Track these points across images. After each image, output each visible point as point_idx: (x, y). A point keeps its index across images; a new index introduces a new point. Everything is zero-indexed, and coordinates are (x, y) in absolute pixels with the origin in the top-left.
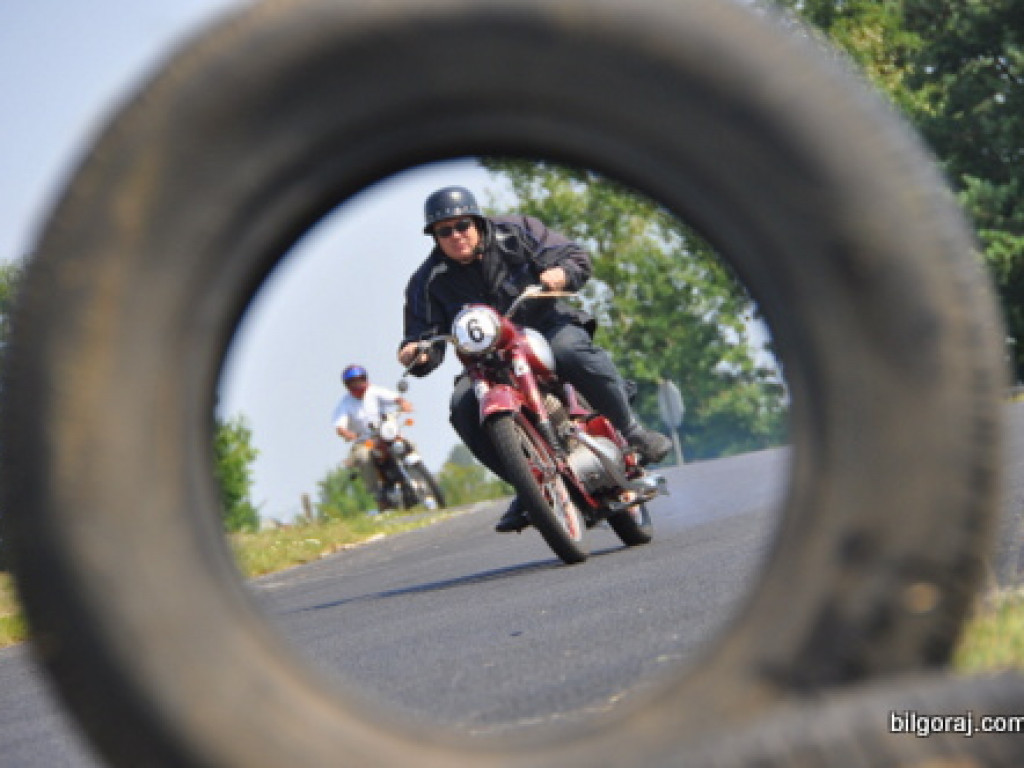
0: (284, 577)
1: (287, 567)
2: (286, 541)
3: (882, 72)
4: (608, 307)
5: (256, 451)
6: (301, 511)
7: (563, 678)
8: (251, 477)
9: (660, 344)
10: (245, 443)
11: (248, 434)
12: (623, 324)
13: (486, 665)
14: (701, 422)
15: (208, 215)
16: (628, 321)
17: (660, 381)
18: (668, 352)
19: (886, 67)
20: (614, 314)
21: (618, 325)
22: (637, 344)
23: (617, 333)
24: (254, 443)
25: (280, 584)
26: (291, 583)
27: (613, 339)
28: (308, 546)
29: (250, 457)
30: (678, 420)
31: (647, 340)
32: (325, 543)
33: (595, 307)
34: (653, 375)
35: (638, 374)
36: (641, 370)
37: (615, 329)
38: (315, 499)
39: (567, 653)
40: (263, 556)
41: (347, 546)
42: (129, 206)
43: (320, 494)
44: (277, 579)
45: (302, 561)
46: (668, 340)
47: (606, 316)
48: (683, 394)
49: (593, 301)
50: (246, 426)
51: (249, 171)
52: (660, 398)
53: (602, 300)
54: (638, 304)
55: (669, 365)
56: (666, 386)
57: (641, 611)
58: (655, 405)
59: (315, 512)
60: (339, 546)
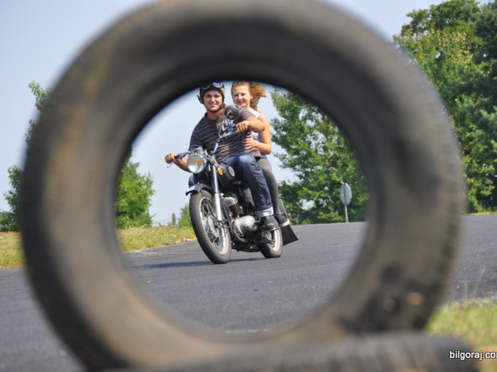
0: (158, 250)
1: (159, 246)
2: (161, 234)
3: (463, 54)
4: (323, 145)
5: (154, 191)
6: (171, 221)
7: (272, 313)
8: (150, 202)
9: (345, 165)
10: (149, 186)
11: (151, 182)
12: (329, 154)
13: (239, 303)
14: (359, 204)
15: (126, 92)
16: (332, 153)
17: (343, 183)
18: (348, 170)
19: (465, 52)
20: (325, 149)
21: (326, 154)
22: (334, 164)
23: (326, 158)
24: (154, 187)
25: (155, 253)
26: (161, 253)
27: (323, 160)
28: (170, 238)
29: (151, 193)
30: (348, 202)
31: (339, 163)
32: (178, 237)
33: (317, 145)
34: (340, 179)
35: (332, 178)
36: (334, 177)
37: (325, 156)
38: (178, 216)
39: (277, 302)
40: (150, 240)
41: (188, 240)
42: (92, 84)
43: (181, 214)
44: (154, 251)
45: (167, 244)
46: (349, 164)
47: (322, 149)
48: (352, 190)
49: (316, 142)
50: (151, 179)
51: (146, 75)
52: (342, 191)
53: (321, 142)
54: (337, 146)
55: (348, 176)
56: (345, 185)
57: (314, 287)
58: (339, 193)
59: (177, 222)
60: (185, 239)
